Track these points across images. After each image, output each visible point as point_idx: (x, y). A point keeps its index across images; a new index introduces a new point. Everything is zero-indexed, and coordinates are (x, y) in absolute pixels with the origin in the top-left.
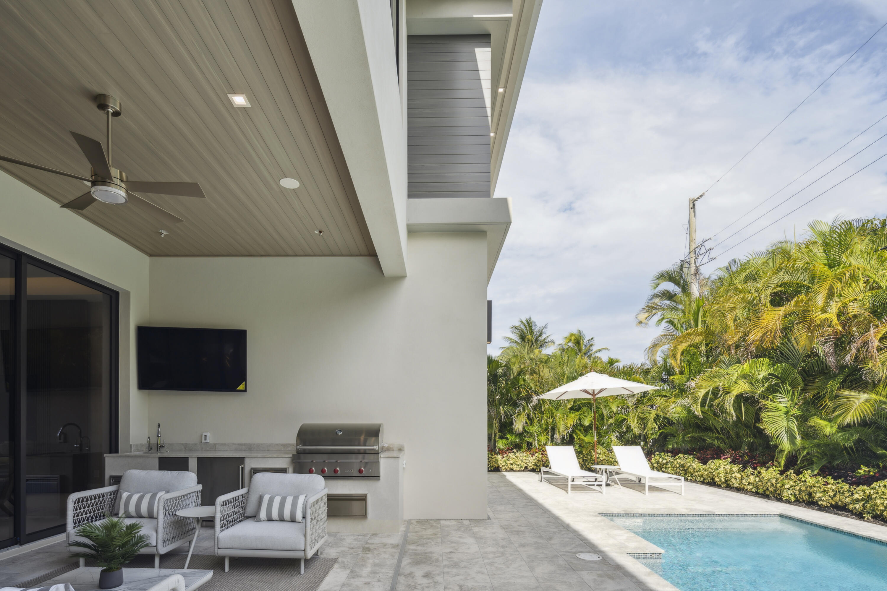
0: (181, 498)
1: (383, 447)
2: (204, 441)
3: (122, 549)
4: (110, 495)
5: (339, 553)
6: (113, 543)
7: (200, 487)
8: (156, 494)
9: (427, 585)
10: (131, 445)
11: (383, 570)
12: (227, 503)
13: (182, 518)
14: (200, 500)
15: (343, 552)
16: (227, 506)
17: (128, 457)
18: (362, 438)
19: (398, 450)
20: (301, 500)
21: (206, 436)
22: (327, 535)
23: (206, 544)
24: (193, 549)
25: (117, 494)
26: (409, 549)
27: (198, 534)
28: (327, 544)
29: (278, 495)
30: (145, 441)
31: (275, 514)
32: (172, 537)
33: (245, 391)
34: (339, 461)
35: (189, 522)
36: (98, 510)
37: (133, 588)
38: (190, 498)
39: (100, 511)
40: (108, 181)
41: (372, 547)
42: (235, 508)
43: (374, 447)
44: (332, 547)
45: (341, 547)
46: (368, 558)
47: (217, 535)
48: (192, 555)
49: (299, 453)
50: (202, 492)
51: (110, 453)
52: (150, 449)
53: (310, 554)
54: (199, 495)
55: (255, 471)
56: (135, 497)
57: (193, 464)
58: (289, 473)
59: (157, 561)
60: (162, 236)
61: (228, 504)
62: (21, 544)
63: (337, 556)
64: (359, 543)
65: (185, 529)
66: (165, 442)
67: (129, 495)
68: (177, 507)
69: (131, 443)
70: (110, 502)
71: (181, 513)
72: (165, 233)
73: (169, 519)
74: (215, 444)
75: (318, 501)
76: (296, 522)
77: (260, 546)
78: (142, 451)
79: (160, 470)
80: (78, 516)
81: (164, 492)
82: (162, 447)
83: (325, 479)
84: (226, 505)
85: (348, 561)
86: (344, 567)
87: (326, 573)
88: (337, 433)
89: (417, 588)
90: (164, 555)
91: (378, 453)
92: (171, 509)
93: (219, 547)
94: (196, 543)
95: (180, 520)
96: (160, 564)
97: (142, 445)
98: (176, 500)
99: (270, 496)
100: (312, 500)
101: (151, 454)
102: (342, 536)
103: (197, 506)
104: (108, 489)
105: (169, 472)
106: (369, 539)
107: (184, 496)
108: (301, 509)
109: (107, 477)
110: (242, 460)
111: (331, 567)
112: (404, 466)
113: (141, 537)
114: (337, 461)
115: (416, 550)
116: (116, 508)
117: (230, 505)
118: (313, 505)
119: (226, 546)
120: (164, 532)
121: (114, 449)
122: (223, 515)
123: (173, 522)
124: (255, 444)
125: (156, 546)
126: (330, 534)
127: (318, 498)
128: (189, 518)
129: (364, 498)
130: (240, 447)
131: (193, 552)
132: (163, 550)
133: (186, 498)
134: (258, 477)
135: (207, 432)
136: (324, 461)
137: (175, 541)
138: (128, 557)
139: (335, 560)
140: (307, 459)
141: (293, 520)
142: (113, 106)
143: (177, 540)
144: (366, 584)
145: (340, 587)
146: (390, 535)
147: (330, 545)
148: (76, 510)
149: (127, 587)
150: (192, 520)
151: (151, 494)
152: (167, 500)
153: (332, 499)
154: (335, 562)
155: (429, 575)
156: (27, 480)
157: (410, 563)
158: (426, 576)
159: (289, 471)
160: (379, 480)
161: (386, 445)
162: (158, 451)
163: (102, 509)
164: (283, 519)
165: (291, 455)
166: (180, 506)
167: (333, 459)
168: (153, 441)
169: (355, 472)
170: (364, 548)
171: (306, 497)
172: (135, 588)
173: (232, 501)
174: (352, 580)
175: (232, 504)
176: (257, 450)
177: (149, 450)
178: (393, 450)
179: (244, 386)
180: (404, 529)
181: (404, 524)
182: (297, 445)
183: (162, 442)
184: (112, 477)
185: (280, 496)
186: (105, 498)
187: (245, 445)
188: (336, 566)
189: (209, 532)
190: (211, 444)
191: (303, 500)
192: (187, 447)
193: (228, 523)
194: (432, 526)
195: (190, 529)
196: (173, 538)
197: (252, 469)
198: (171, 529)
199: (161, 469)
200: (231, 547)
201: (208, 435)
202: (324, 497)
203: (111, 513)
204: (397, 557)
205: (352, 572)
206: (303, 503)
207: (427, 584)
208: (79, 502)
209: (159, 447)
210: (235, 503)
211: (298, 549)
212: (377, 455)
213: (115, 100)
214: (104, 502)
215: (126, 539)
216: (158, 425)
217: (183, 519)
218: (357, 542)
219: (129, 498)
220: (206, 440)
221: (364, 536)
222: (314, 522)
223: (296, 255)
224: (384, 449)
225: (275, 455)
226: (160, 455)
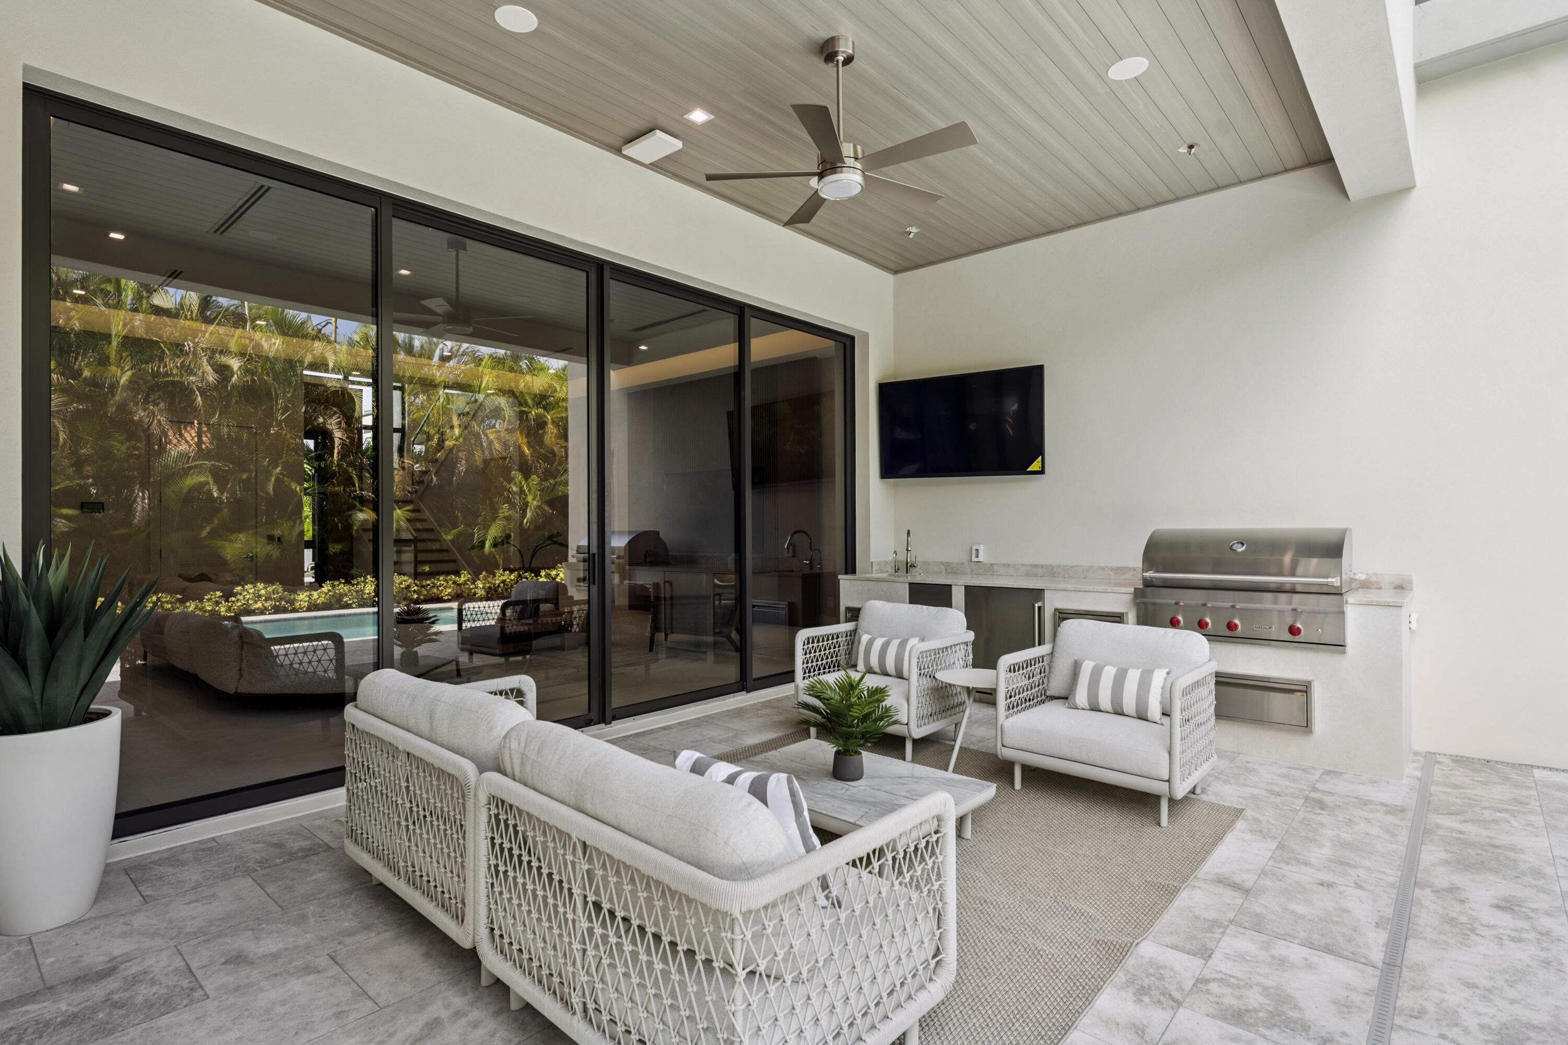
0: (943, 652)
1: (1352, 580)
2: (974, 559)
3: (862, 723)
4: (846, 636)
5: (1244, 798)
6: (851, 713)
7: (971, 636)
8: (907, 640)
9: (1514, 934)
10: (872, 563)
11: (1367, 863)
12: (1017, 669)
13: (944, 685)
14: (971, 657)
15: (1253, 797)
16: (1017, 673)
17: (869, 580)
18: (1287, 559)
19: (1395, 588)
20: (1158, 678)
21: (977, 550)
22: (1215, 756)
23: (981, 732)
24: (963, 738)
25: (854, 635)
26: (1438, 826)
27: (970, 714)
28: (1216, 774)
29: (1109, 664)
30: (890, 557)
31: (1105, 700)
32: (929, 713)
33: (1042, 472)
34: (1238, 607)
35: (955, 692)
36: (832, 657)
37: (876, 788)
38: (956, 652)
39: (834, 659)
40: (839, 165)
41: (1327, 799)
42: (1029, 678)
43: (1330, 580)
44: (1227, 782)
45: (1247, 786)
46: (1322, 825)
47: (1000, 723)
48: (961, 748)
49: (1148, 584)
50: (974, 643)
51: (846, 573)
52: (897, 570)
53: (1180, 792)
54: (970, 648)
55: (1062, 616)
56: (879, 643)
57: (958, 595)
58: (1128, 624)
59: (909, 746)
60: (911, 236)
61: (1019, 670)
62: (748, 692)
63: (1242, 804)
64: (1293, 785)
65: (948, 703)
66: (918, 559)
67: (870, 639)
68: (937, 665)
69: (871, 560)
70: (846, 647)
71: (944, 676)
72: (914, 230)
73: (926, 682)
74: (992, 565)
75: (1197, 684)
76: (1147, 720)
77: (1076, 756)
78: (887, 572)
79: (910, 603)
80: (807, 663)
81: (917, 639)
82: (913, 566)
83: (1209, 640)
84: (1014, 671)
85: (1268, 821)
86: (1261, 832)
87: (1218, 838)
88: (1234, 547)
89: (1478, 932)
90: (919, 739)
91: (1341, 594)
92: (928, 667)
93: (1005, 744)
94: (966, 728)
95: (942, 687)
96: (913, 753)
97: (886, 563)
98: (935, 654)
99: (1094, 663)
100: (1184, 681)
101: (898, 577)
102: (1247, 762)
103: (967, 666)
104: (844, 627)
105: (925, 607)
106: (1318, 781)
107: (946, 648)
108: (1159, 697)
109: (842, 609)
110: (1038, 594)
111: (1230, 825)
112: (1414, 626)
113: (887, 710)
114: (1233, 607)
115: (1461, 832)
116: (854, 656)
117: (1021, 672)
118: (1186, 692)
119: (1016, 745)
120: (919, 703)
121: (850, 568)
122: (1010, 688)
123: (932, 689)
124: (1060, 566)
125: (907, 724)
126: (1221, 754)
127: (1196, 680)
128: (954, 685)
129: (1305, 688)
130: (1034, 569)
131: (961, 743)
132: (917, 733)
133: (950, 652)
134: (1069, 626)
135: (979, 544)
136: (1204, 605)
137: (934, 721)
138: (870, 737)
139: (1238, 813)
140: (1167, 598)
141: (1142, 717)
142: (844, 49)
143: (938, 720)
144: (1322, 884)
145: (1256, 877)
146: (1375, 782)
147: (1223, 777)
148: (806, 654)
149: (868, 783)
150: (958, 690)
151: (900, 640)
152: (922, 652)
153: (1224, 681)
154: (1237, 817)
155: (1516, 908)
156: (754, 606)
157: (1447, 863)
158: (1507, 906)
159: (1128, 619)
160: (1344, 652)
161: (1362, 577)
162: (907, 572)
163: (837, 656)
164: (1120, 712)
165: (1132, 590)
166: (941, 664)
167: (1223, 601)
168: (902, 557)
169: (1279, 631)
170: (1306, 798)
171: (1168, 673)
172: (879, 788)
173: (1025, 666)
174: (1283, 866)
175: (1025, 671)
176: (1064, 578)
177: (896, 572)
178: (1380, 588)
179: (1040, 464)
180: (1418, 774)
181: (1413, 762)
182: (1143, 571)
183: (913, 559)
184: (848, 609)
185: (1115, 667)
186: (839, 640)
187: (1042, 566)
188: (1240, 825)
189: (987, 711)
190: (986, 564)
191: (1163, 680)
192: (950, 568)
193: (1020, 703)
194: (1506, 779)
195: (955, 704)
196: (931, 715)
197: (1056, 610)
198: (928, 699)
199: (912, 601)
200: (1024, 747)
201: (982, 549)
202: (1208, 679)
203: (847, 663)
204: (1404, 836)
205: (1281, 846)
206: (1162, 685)
207: (1512, 930)
208: (808, 643)
209: (909, 567)
210: (1029, 669)
211: (1154, 776)
212: (1340, 596)
213: (847, 39)
214: (839, 646)
215: (866, 710)
216: (906, 532)
217: (946, 687)
218: (1287, 783)
219: (870, 643)
220: (977, 557)
221: (1305, 771)
222: (1189, 727)
223: (1138, 209)
224: (1353, 585)
225: (1100, 588)
226: (910, 579)
